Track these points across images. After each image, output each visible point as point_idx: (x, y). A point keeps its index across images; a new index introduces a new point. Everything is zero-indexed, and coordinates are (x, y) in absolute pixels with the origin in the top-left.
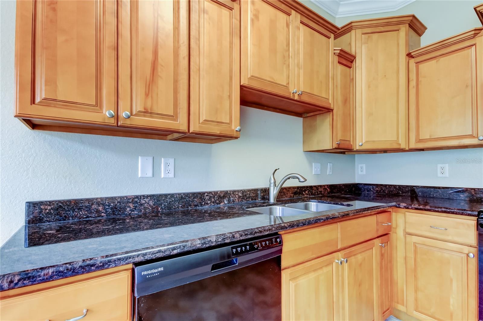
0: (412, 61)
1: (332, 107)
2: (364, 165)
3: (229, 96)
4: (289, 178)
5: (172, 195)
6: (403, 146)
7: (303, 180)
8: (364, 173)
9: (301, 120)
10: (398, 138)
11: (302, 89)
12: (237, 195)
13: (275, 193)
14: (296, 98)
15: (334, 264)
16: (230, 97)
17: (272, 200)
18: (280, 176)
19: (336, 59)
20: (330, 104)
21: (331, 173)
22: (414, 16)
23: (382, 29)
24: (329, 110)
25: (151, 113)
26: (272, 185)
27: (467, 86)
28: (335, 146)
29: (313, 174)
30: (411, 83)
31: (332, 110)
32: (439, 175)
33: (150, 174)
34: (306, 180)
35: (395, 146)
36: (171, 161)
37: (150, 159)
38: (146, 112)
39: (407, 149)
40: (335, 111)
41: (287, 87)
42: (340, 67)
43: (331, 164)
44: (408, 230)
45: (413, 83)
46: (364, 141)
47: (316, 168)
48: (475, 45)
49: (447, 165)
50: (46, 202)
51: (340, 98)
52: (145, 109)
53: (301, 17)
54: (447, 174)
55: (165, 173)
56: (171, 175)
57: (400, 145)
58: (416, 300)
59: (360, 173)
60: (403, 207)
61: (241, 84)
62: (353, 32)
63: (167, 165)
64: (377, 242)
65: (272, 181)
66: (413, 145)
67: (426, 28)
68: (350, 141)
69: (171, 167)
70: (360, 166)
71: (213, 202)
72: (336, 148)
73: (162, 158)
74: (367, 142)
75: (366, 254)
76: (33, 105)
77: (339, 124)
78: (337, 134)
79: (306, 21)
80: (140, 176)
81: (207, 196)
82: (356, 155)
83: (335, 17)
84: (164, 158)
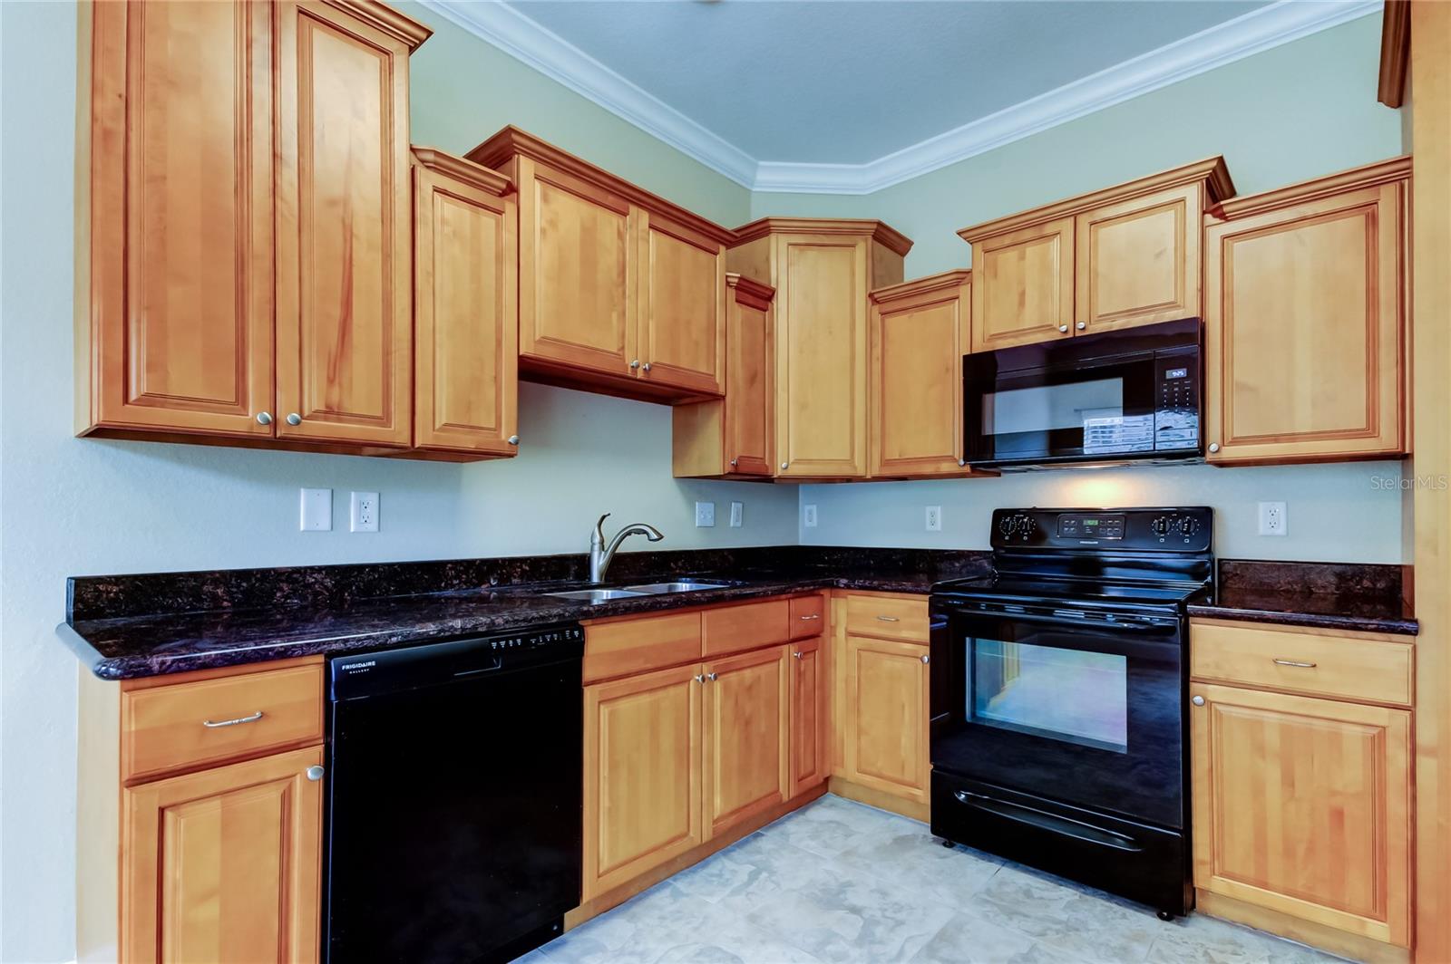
0: (876, 308)
1: (721, 391)
2: (815, 507)
3: (495, 378)
4: (629, 534)
5: (374, 567)
6: (860, 472)
7: (656, 537)
8: (815, 523)
9: (667, 410)
10: (853, 455)
11: (652, 361)
12: (519, 567)
13: (601, 563)
14: (640, 375)
15: (692, 682)
16: (497, 379)
17: (595, 579)
18: (611, 530)
19: (732, 293)
20: (717, 385)
21: (739, 524)
22: (880, 224)
23: (826, 240)
24: (715, 398)
25: (338, 414)
26: (597, 547)
27: (947, 370)
28: (729, 469)
29: (697, 525)
30: (874, 350)
31: (723, 398)
32: (929, 527)
33: (325, 524)
34: (661, 537)
36: (372, 499)
37: (326, 494)
38: (330, 412)
39: (869, 477)
40: (728, 399)
41: (620, 355)
42: (739, 313)
43: (740, 505)
44: (853, 630)
45: (877, 351)
46: (791, 460)
47: (703, 512)
48: (958, 297)
49: (939, 508)
50: (110, 577)
51: (739, 372)
52: (327, 407)
53: (650, 216)
54: (938, 527)
55: (357, 520)
56: (373, 526)
57: (855, 468)
58: (859, 752)
59: (808, 524)
60: (842, 586)
61: (521, 353)
62: (773, 237)
63: (363, 506)
64: (791, 651)
65: (597, 539)
66: (876, 471)
67: (911, 243)
68: (763, 459)
69: (372, 511)
70: (807, 508)
71: (465, 583)
72: (729, 473)
73: (353, 494)
74: (797, 461)
75: (763, 671)
76: (127, 406)
77: (738, 427)
78: (733, 445)
79: (661, 223)
80: (302, 527)
81: (451, 569)
82: (801, 487)
83: (750, 191)
84: (355, 491)
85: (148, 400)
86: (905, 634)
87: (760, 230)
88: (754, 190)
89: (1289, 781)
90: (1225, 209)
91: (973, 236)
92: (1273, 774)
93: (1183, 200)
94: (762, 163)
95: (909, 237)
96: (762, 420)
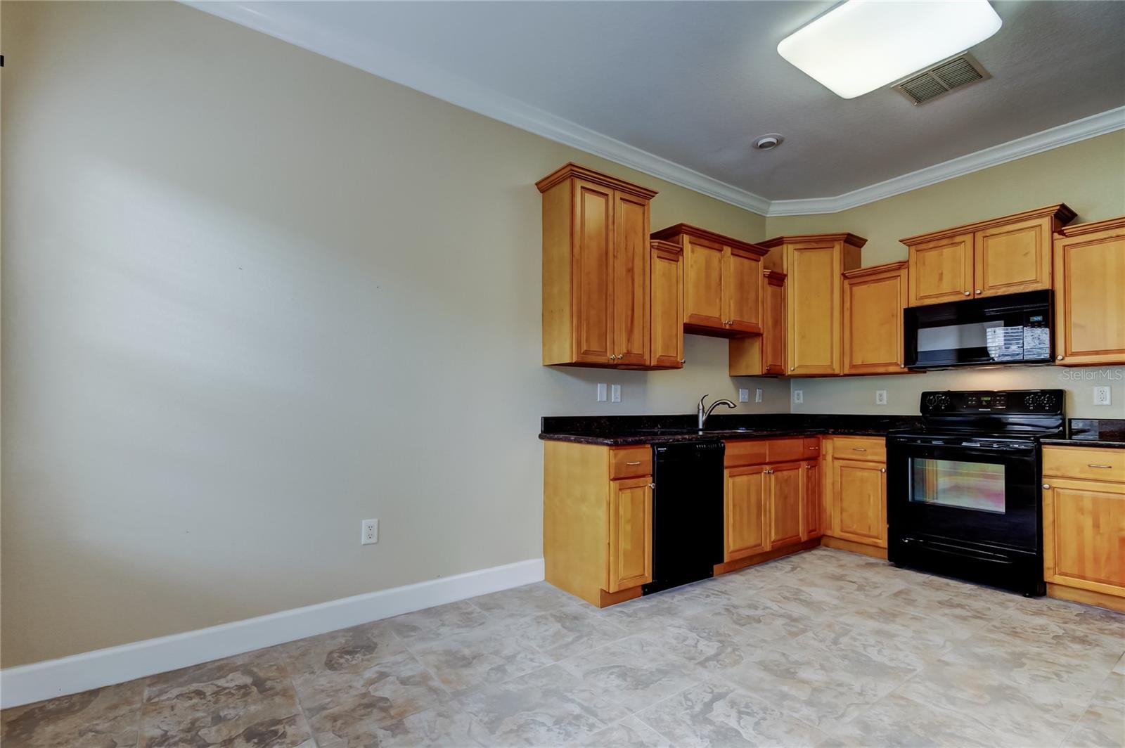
0: (846, 282)
1: (761, 332)
2: (801, 390)
4: (718, 404)
5: (620, 417)
6: (837, 371)
7: (733, 406)
8: (801, 400)
9: (726, 342)
10: (832, 362)
11: (732, 319)
13: (704, 418)
14: (727, 327)
15: (763, 474)
17: (701, 427)
18: (708, 404)
19: (766, 280)
20: (759, 329)
21: (760, 401)
22: (848, 234)
23: (815, 245)
24: (758, 335)
25: (630, 353)
26: (701, 411)
27: (893, 316)
28: (765, 371)
29: (740, 402)
30: (845, 304)
31: (762, 335)
32: (878, 402)
33: (605, 399)
34: (735, 406)
35: (829, 371)
36: (619, 387)
37: (606, 386)
38: (628, 353)
39: (842, 374)
40: (764, 335)
41: (720, 319)
42: (769, 289)
43: (761, 391)
44: (836, 456)
45: (847, 305)
46: (796, 366)
47: (743, 395)
48: (899, 276)
49: (885, 392)
50: (554, 417)
51: (770, 322)
52: (628, 351)
53: (731, 249)
54: (885, 401)
55: (615, 399)
56: (619, 400)
57: (834, 370)
58: (842, 521)
59: (797, 401)
60: (832, 434)
61: (685, 321)
62: (785, 246)
63: (616, 391)
64: (804, 465)
65: (701, 407)
66: (847, 371)
67: (865, 241)
68: (781, 366)
69: (619, 393)
70: (796, 392)
72: (766, 374)
73: (612, 385)
74: (799, 367)
75: (792, 473)
76: (581, 355)
77: (769, 350)
78: (766, 360)
79: (736, 251)
80: (598, 400)
81: (645, 419)
82: (792, 380)
83: (765, 217)
84: (614, 384)
85: (586, 353)
86: (870, 458)
87: (779, 242)
88: (768, 216)
89: (1096, 525)
90: (1065, 232)
91: (909, 243)
92: (1088, 522)
93: (1040, 225)
94: (773, 202)
95: (863, 237)
96: (780, 345)
